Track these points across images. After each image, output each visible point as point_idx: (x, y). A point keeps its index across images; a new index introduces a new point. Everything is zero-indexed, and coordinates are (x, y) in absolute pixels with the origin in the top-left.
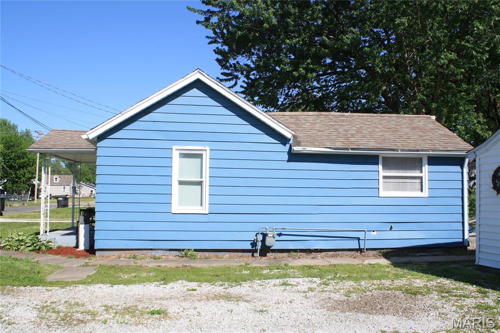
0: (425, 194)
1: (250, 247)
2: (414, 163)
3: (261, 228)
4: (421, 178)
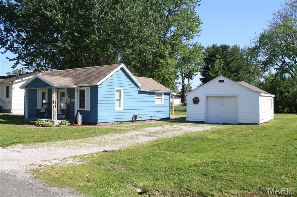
0: (163, 103)
1: (131, 120)
2: (159, 94)
3: (134, 114)
4: (162, 99)
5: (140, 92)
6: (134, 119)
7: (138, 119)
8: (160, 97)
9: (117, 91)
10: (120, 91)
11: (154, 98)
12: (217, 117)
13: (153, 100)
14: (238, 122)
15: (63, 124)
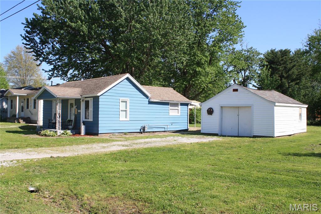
0: (179, 114)
1: (139, 131)
2: (176, 105)
3: (143, 125)
4: (178, 109)
5: (150, 103)
6: (143, 131)
7: (146, 130)
8: (177, 108)
9: (122, 102)
10: (127, 101)
11: (168, 109)
12: (232, 129)
13: (168, 111)
14: (252, 135)
15: (64, 134)
